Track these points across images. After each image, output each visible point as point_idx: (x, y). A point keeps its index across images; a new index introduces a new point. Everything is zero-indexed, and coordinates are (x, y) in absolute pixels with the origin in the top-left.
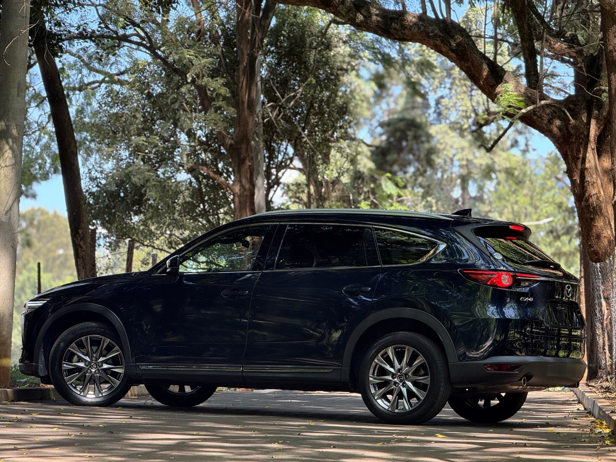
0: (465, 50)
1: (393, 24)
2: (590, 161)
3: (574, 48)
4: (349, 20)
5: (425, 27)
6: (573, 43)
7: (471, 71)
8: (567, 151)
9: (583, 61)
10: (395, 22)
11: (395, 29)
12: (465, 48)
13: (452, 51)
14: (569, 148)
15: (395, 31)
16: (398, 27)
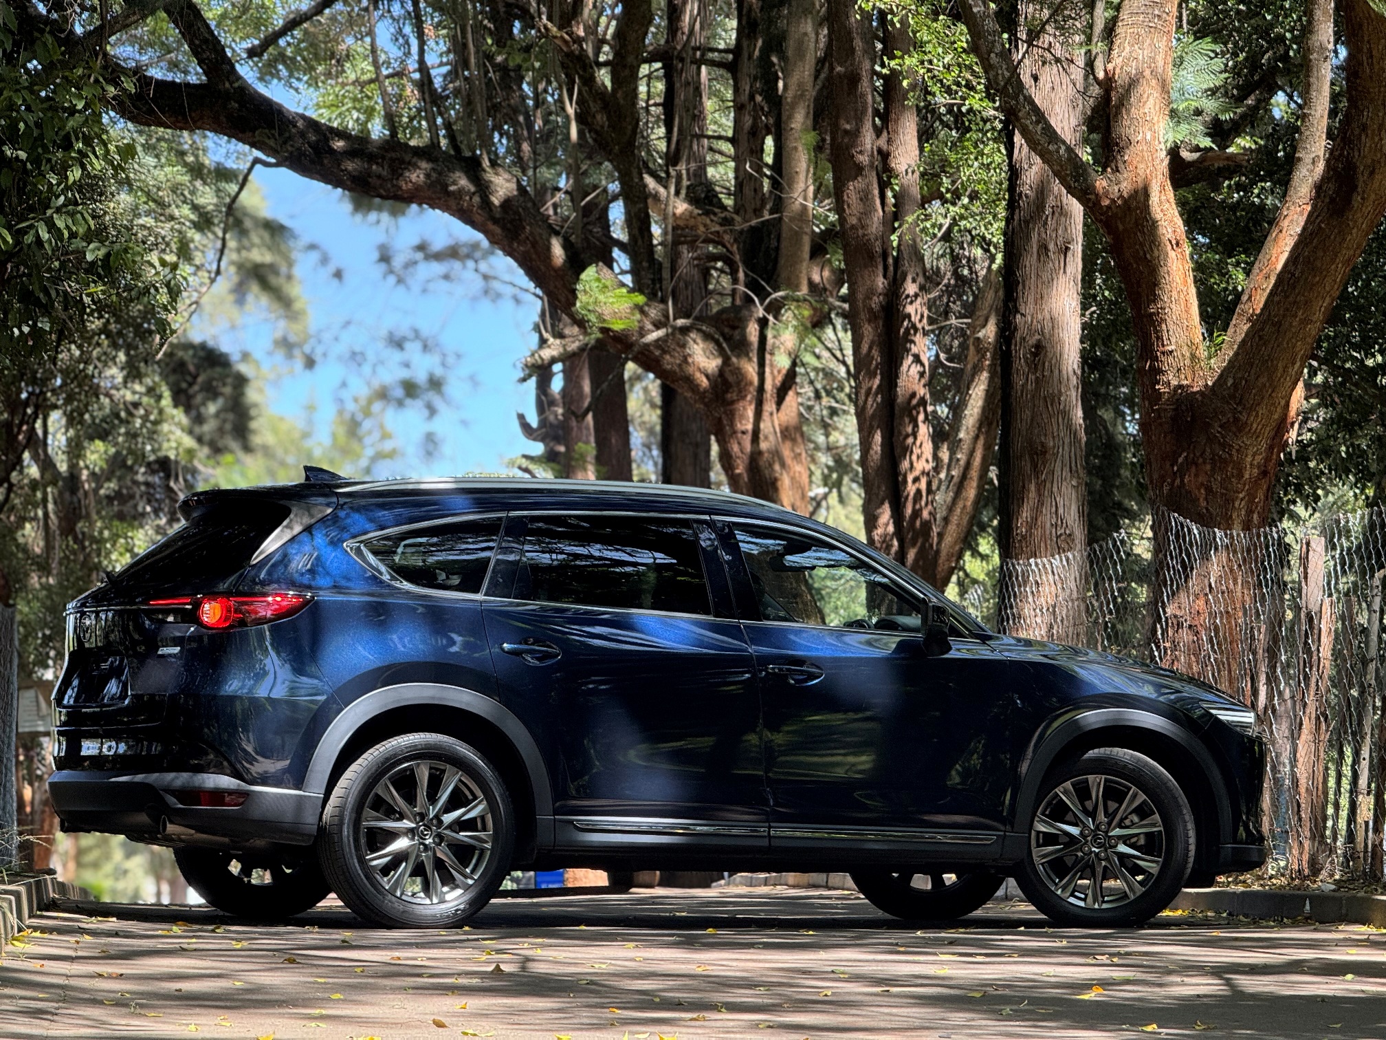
0: (520, 220)
1: (374, 167)
2: (766, 438)
3: (715, 214)
4: (286, 159)
5: (440, 174)
6: (711, 204)
7: (531, 260)
8: (720, 419)
9: (735, 240)
10: (377, 164)
11: (379, 177)
12: (519, 215)
13: (495, 221)
14: (725, 412)
15: (379, 182)
16: (385, 173)
